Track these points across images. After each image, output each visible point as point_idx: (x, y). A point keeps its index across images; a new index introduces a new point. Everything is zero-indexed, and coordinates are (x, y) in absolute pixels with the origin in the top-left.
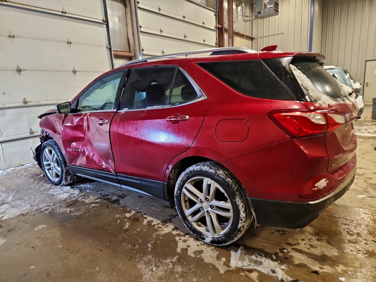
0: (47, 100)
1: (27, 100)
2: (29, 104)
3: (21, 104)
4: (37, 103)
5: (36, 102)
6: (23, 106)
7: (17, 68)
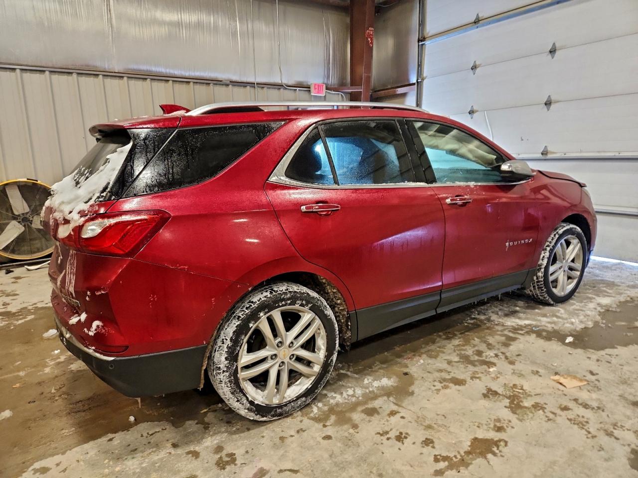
0: (581, 152)
1: (549, 149)
2: (549, 156)
3: (539, 156)
4: (563, 156)
5: (561, 154)
6: (540, 158)
7: (548, 98)
